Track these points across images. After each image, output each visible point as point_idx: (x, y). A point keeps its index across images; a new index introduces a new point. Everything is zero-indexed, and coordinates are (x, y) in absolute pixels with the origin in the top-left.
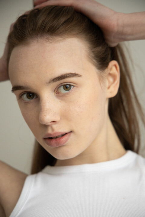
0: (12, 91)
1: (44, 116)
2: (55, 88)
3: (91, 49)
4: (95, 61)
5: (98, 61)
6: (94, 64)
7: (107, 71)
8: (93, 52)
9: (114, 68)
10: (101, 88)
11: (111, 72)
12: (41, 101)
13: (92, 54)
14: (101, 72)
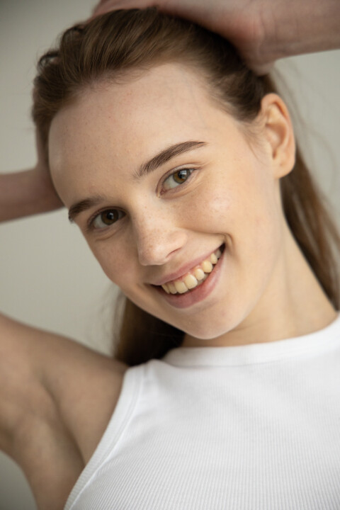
0: (70, 218)
1: (150, 249)
2: (156, 185)
3: (213, 80)
4: (227, 104)
5: (235, 103)
6: (228, 112)
7: (261, 119)
8: (218, 85)
9: (275, 111)
10: (256, 156)
11: (271, 121)
12: (134, 218)
13: (219, 92)
14: (247, 124)
